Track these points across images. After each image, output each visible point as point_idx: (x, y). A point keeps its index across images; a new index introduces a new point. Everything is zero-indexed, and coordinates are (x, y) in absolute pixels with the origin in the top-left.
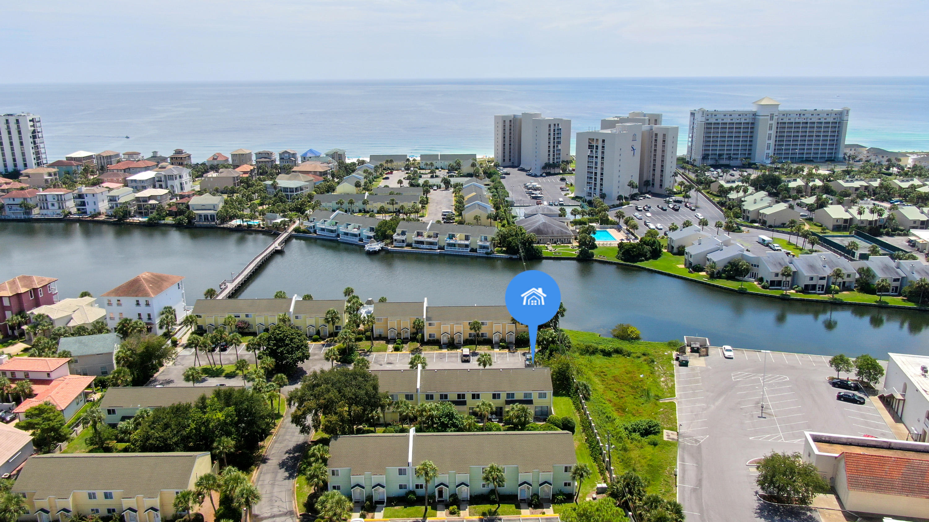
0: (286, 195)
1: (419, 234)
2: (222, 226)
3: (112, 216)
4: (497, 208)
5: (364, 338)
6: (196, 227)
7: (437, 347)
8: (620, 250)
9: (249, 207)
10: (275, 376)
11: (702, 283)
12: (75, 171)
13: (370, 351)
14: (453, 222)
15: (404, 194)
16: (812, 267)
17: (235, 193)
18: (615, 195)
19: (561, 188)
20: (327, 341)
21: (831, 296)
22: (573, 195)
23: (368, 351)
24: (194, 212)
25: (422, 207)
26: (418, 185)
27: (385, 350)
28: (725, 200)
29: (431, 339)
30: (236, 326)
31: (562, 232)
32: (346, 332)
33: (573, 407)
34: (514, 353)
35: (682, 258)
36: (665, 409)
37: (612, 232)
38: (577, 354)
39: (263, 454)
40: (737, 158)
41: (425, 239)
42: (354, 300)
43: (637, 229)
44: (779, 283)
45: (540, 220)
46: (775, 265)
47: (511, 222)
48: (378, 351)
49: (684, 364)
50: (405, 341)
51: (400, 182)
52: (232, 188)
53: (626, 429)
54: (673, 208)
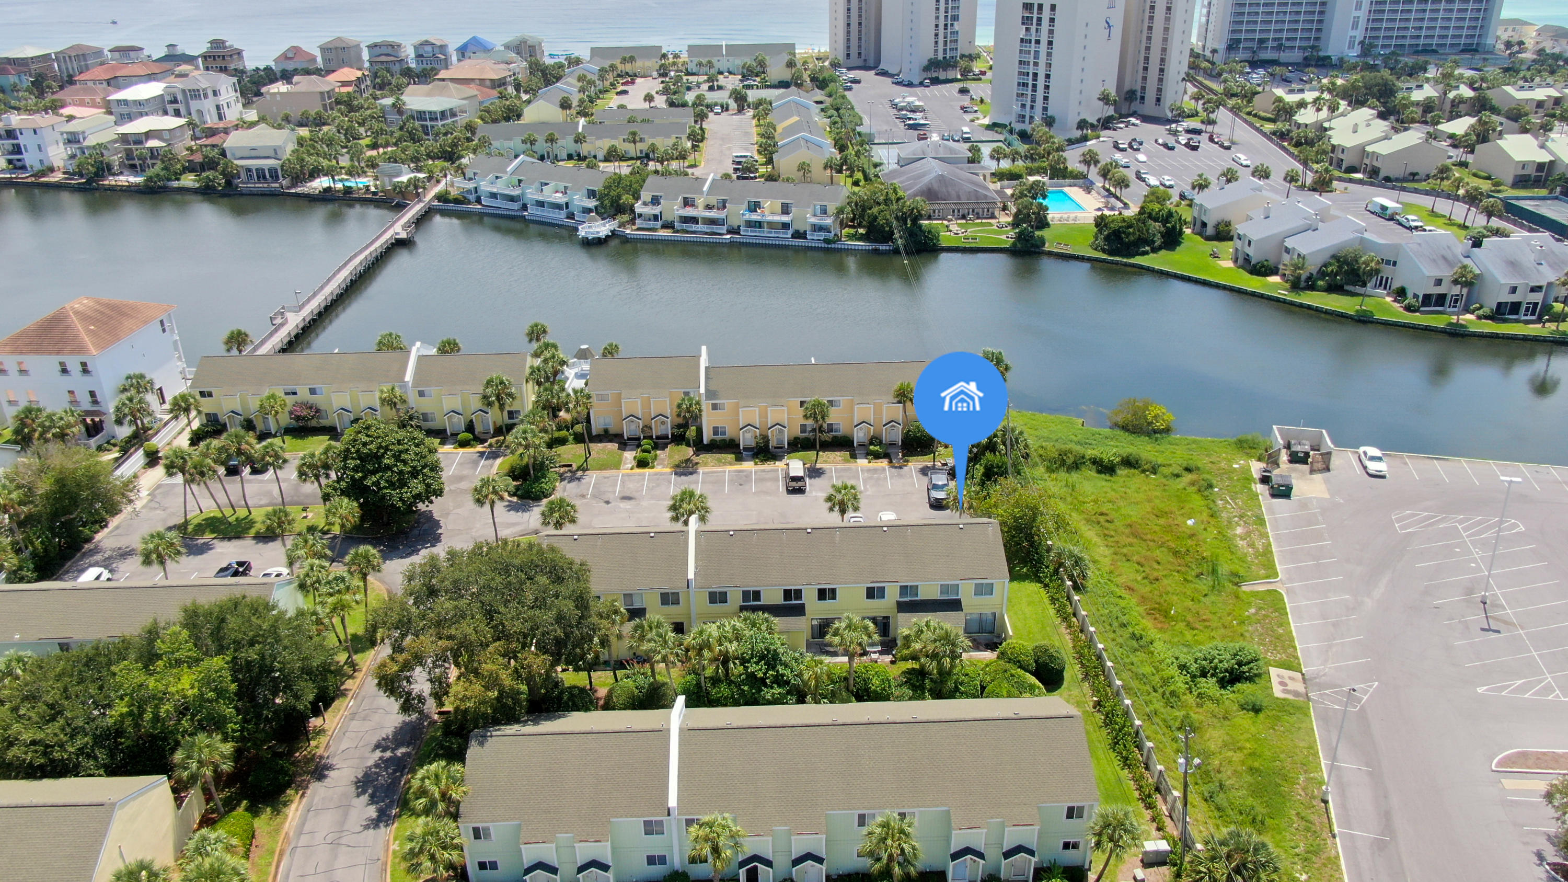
0: (422, 126)
1: (687, 203)
2: (293, 191)
3: (74, 174)
4: (842, 148)
5: (571, 438)
6: (242, 194)
7: (730, 457)
8: (1100, 231)
9: (348, 153)
10: (352, 551)
11: (1277, 300)
12: (15, 85)
13: (583, 468)
14: (755, 178)
15: (657, 121)
16: (1513, 265)
17: (324, 124)
18: (1073, 120)
19: (962, 108)
20: (491, 446)
21: (1552, 326)
22: (986, 121)
23: (579, 469)
24: (236, 162)
25: (693, 146)
26: (684, 105)
27: (617, 466)
28: (1287, 127)
29: (719, 437)
30: (291, 413)
31: (976, 195)
32: (525, 432)
33: (1051, 611)
34: (901, 468)
35: (1228, 248)
36: (1260, 608)
37: (1075, 193)
38: (1041, 470)
39: (319, 752)
40: (1293, 48)
41: (699, 212)
42: (547, 354)
43: (1127, 186)
44: (1441, 299)
45: (931, 170)
46: (1434, 260)
47: (871, 176)
48: (603, 467)
49: (1283, 492)
50: (660, 443)
51: (649, 98)
52: (317, 113)
53: (1183, 667)
54: (1187, 145)
